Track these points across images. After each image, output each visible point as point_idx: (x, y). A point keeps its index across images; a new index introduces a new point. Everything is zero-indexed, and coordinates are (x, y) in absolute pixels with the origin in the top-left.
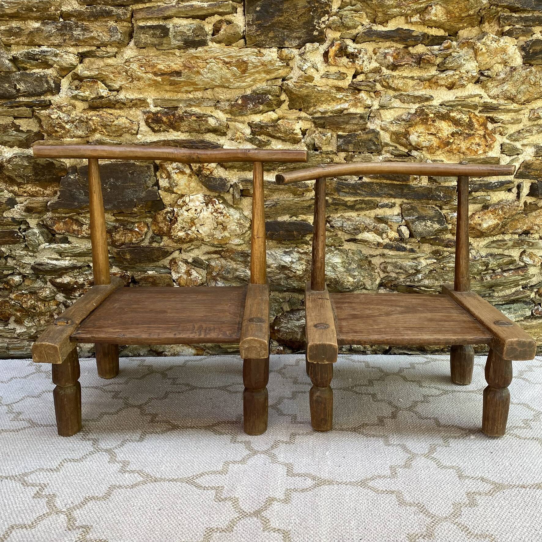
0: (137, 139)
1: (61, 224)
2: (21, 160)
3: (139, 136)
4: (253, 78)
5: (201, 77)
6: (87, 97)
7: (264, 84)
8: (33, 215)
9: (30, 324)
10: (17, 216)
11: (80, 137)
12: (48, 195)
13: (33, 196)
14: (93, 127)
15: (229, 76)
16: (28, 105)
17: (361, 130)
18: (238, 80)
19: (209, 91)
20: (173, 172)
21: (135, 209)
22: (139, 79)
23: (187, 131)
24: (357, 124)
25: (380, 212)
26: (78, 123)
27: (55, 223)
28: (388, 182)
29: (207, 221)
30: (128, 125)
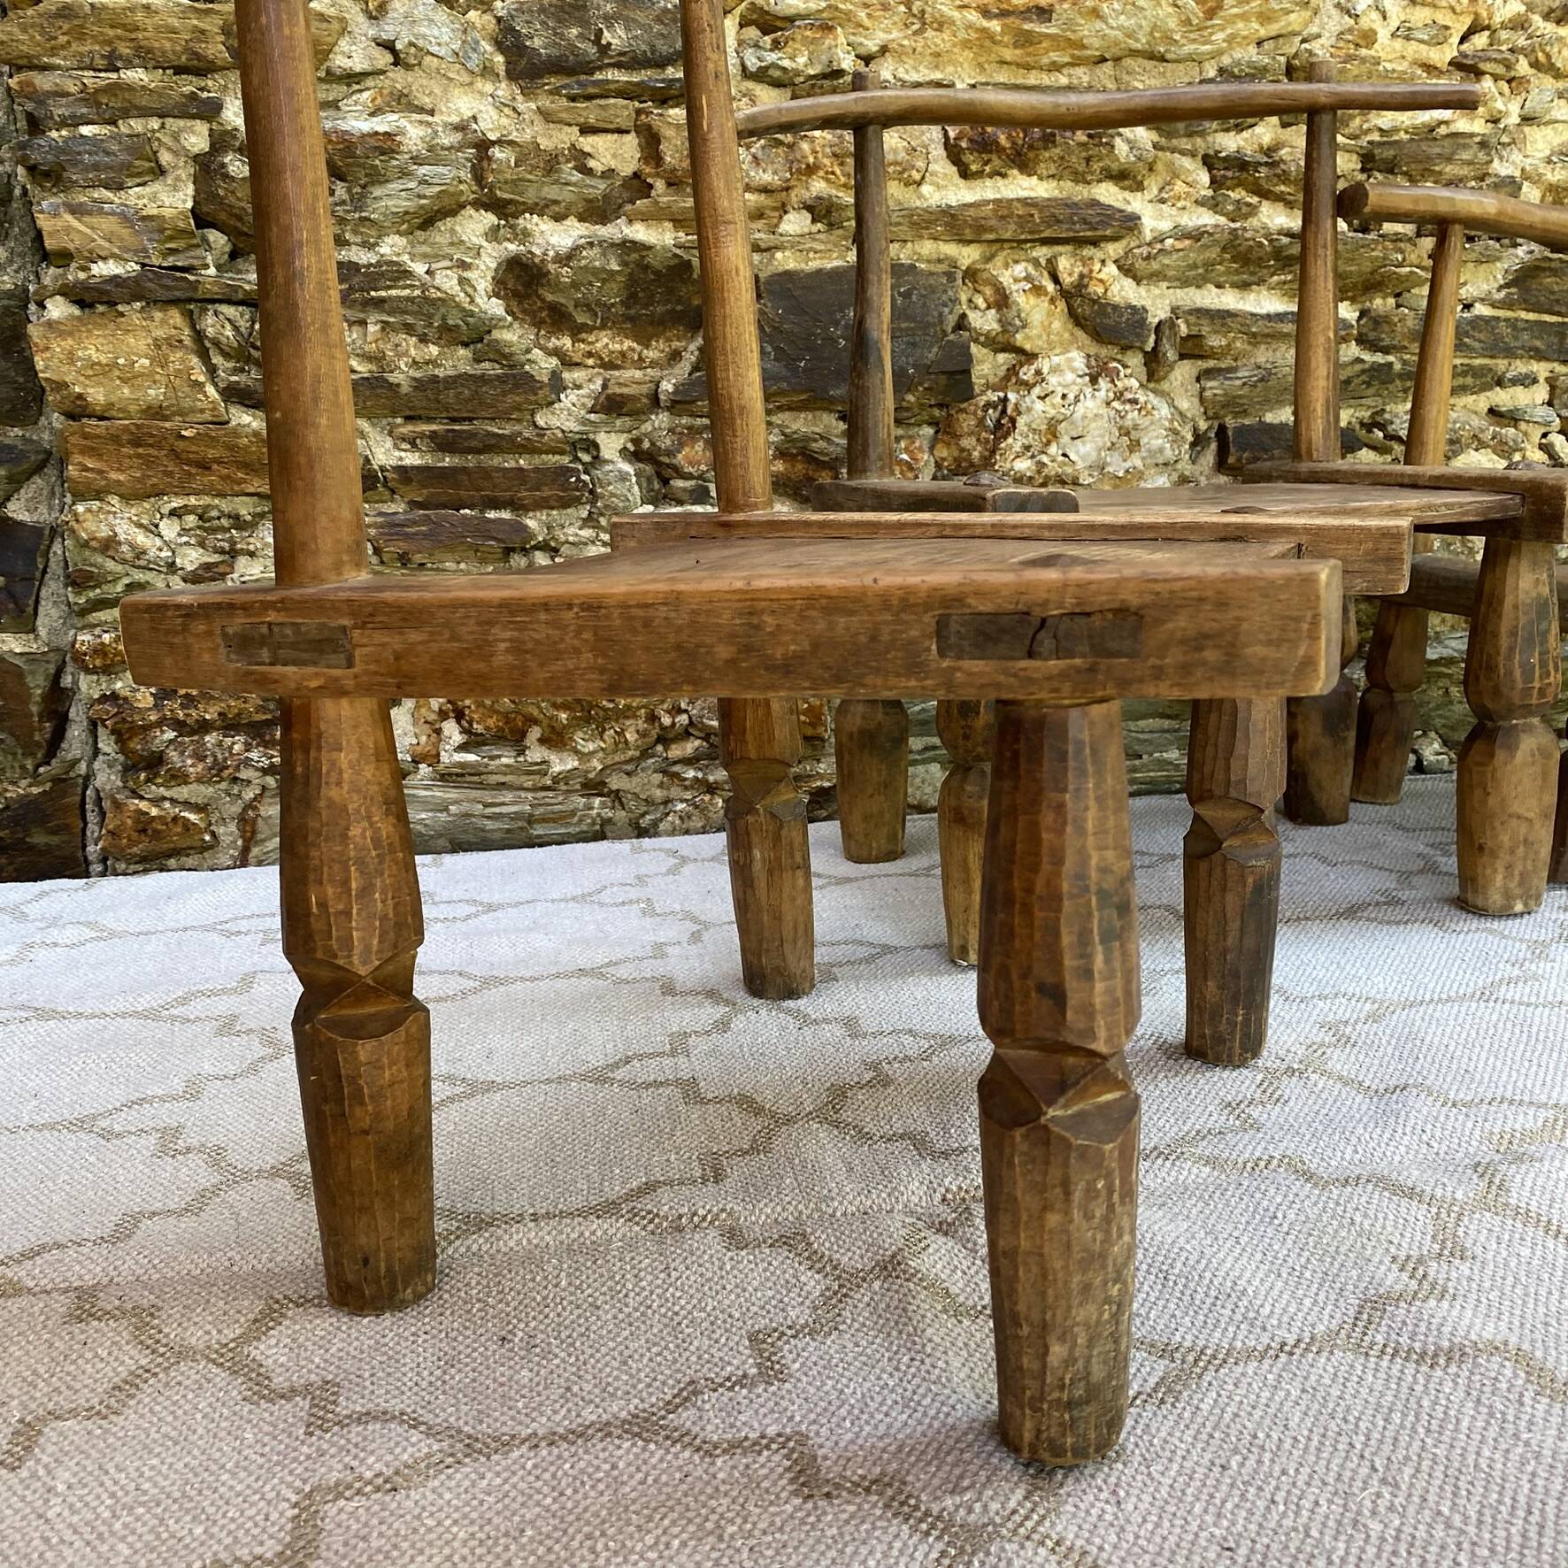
0: (920, 197)
1: (699, 446)
2: (604, 254)
3: (926, 189)
4: (1229, 31)
5: (1099, 25)
6: (797, 73)
7: (1253, 50)
8: (618, 422)
9: (591, 746)
10: (572, 425)
11: (765, 190)
12: (653, 364)
13: (609, 366)
14: (811, 160)
15: (1172, 23)
16: (626, 93)
17: (1475, 178)
18: (1192, 36)
19: (1107, 68)
20: (1014, 287)
21: (911, 398)
22: (940, 25)
23: (1053, 176)
24: (1470, 163)
25: (1503, 398)
26: (763, 148)
27: (681, 445)
28: (1532, 316)
29: (1093, 425)
30: (902, 156)
